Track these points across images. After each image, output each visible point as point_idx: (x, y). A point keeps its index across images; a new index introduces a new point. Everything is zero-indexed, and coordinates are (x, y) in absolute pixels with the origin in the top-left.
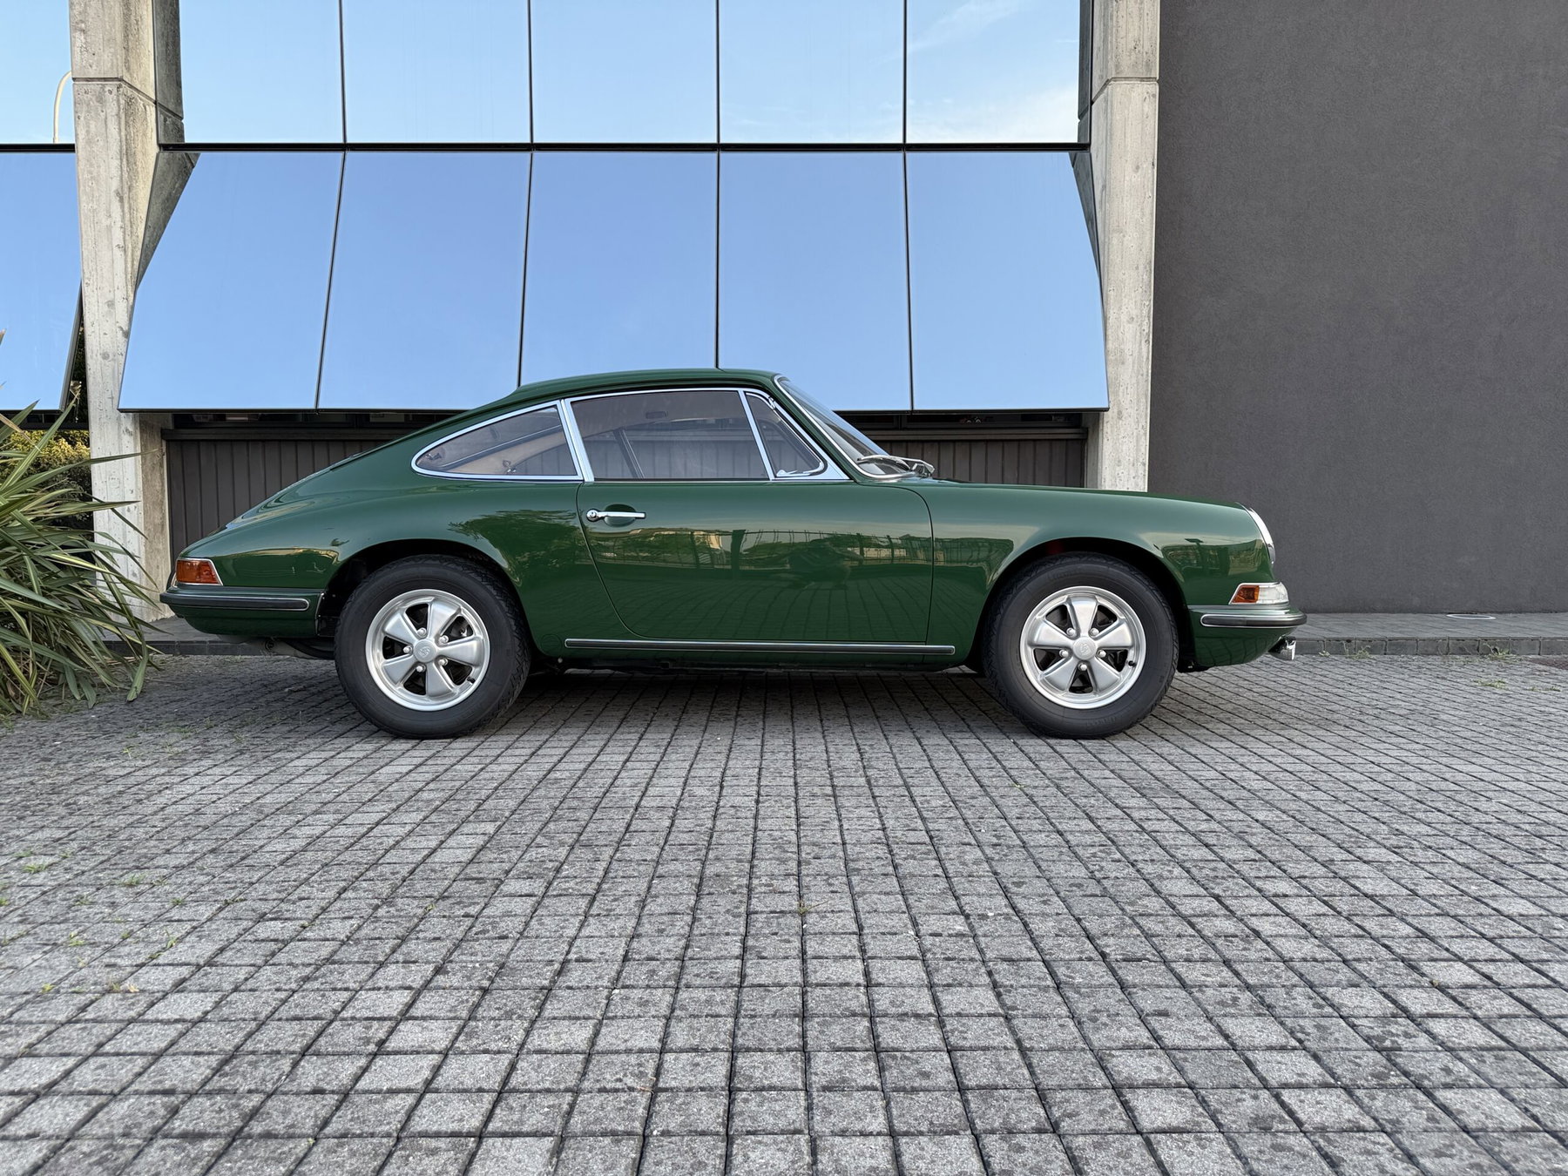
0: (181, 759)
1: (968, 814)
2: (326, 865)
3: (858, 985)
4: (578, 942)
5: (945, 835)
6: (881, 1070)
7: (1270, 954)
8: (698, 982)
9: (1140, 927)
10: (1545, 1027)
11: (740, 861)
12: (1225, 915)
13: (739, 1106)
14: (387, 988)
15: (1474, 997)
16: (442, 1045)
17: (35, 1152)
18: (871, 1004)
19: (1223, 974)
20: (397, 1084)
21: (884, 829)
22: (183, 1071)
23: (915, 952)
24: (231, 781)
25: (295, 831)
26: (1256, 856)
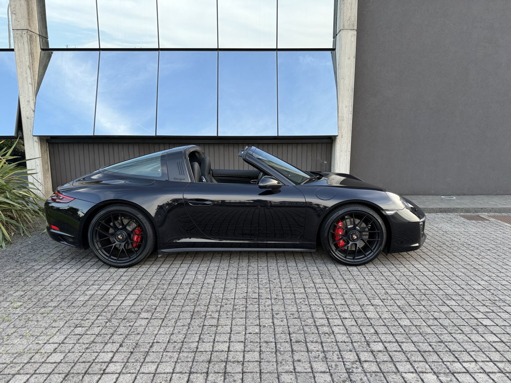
1: (272, 286)
2: (94, 306)
3: (226, 351)
6: (225, 379)
7: (333, 340)
8: (185, 350)
9: (304, 330)
10: (392, 365)
11: (205, 306)
12: (328, 326)
14: (107, 352)
15: (379, 355)
16: (118, 371)
18: (227, 358)
23: (243, 340)
24: (69, 271)
25: (86, 292)
26: (344, 303)
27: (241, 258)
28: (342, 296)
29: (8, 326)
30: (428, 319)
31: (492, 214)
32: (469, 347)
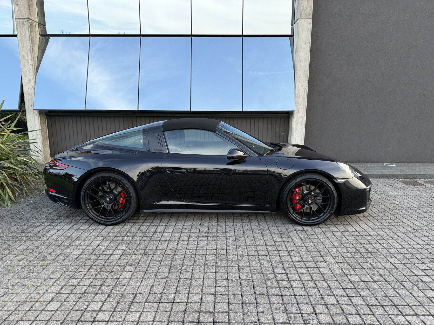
1: (238, 243)
3: (199, 302)
4: (140, 287)
5: (230, 252)
7: (292, 294)
8: (164, 301)
9: (266, 284)
10: (344, 317)
12: (287, 280)
14: (97, 302)
15: (332, 308)
16: (107, 320)
18: (200, 309)
19: (280, 300)
21: (216, 249)
23: (214, 292)
24: (65, 228)
25: (79, 247)
26: (300, 260)
27: (211, 218)
28: (299, 253)
29: (13, 277)
30: (374, 275)
31: (427, 180)
32: (411, 301)
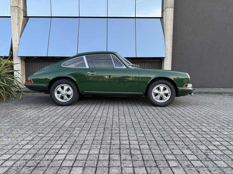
0: (27, 109)
1: (144, 118)
2: (49, 125)
3: (128, 144)
4: (86, 137)
5: (141, 121)
6: (132, 157)
7: (189, 140)
8: (104, 144)
9: (170, 136)
10: (230, 151)
11: (110, 125)
12: (183, 134)
13: (110, 163)
14: (58, 144)
15: (220, 147)
16: (66, 153)
17: (6, 169)
18: (130, 147)
19: (182, 143)
20: (60, 159)
21: (132, 120)
22: (28, 157)
23: (136, 139)
28: (185, 122)
